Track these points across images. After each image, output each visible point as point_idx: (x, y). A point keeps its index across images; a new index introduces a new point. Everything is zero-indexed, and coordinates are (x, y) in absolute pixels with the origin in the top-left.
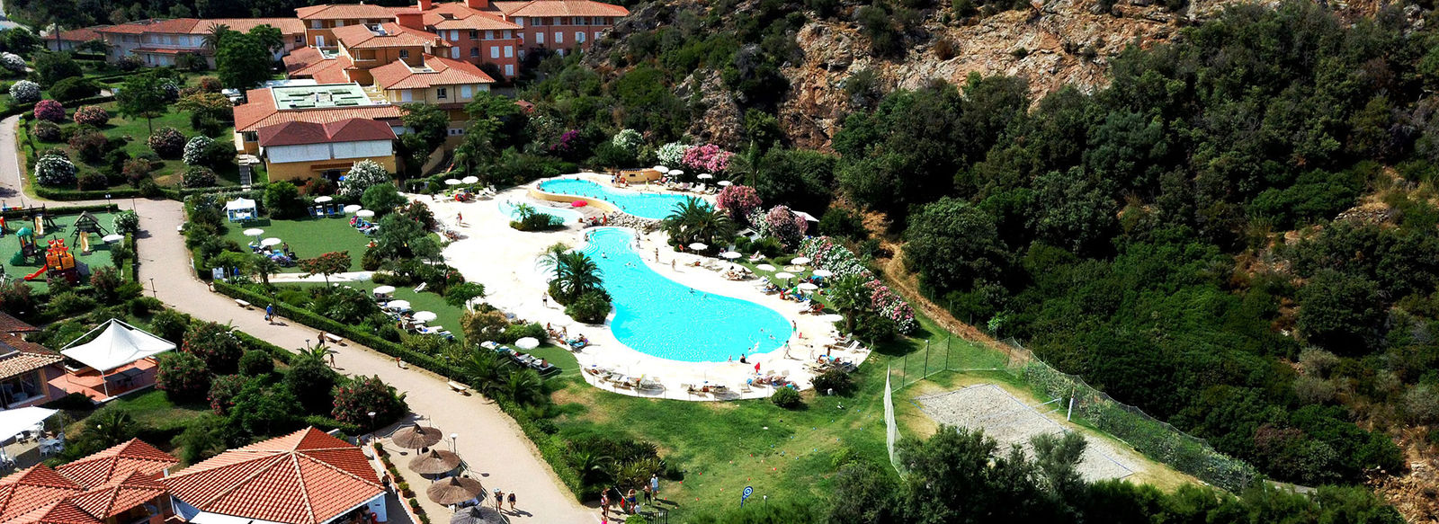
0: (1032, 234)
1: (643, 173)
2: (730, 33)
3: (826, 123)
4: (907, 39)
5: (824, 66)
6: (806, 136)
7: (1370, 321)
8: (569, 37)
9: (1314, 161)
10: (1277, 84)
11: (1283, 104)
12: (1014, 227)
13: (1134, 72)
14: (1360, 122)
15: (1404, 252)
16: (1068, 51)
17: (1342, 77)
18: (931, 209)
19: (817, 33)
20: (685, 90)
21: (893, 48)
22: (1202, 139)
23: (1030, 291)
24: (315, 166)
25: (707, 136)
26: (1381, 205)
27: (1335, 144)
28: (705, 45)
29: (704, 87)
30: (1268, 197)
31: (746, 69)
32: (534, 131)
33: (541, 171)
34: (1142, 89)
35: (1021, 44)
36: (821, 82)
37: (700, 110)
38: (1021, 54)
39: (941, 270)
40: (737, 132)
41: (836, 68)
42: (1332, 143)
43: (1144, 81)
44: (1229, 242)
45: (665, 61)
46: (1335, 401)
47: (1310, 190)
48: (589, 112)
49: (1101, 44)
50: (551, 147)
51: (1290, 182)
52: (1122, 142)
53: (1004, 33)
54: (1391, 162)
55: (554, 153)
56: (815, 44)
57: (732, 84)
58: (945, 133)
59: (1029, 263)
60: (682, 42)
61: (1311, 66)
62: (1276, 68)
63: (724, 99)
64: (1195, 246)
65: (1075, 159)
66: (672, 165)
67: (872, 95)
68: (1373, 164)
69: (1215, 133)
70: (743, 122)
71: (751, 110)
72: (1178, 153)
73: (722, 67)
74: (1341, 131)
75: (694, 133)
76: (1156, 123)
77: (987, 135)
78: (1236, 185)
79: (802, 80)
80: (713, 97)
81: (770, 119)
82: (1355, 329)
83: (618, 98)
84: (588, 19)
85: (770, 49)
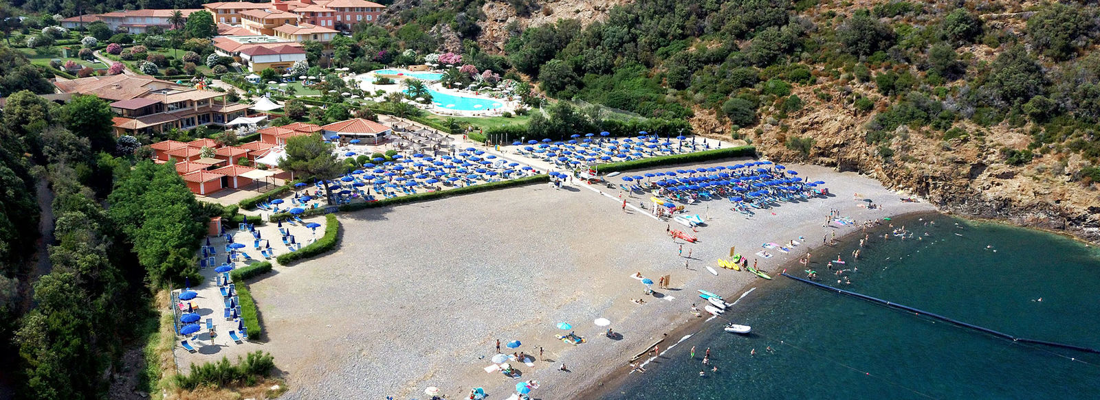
0: (585, 71)
1: (419, 67)
2: (450, 9)
3: (499, 44)
4: (531, 9)
5: (497, 21)
6: (491, 50)
7: (686, 78)
8: (353, 18)
9: (674, 37)
10: (663, 14)
11: (665, 20)
12: (579, 69)
13: (617, 13)
14: (688, 24)
15: (695, 58)
16: (595, 9)
17: (682, 10)
18: (548, 63)
19: (492, 7)
20: (433, 33)
21: (526, 13)
22: (641, 34)
23: (585, 88)
24: (273, 65)
25: (447, 51)
26: (694, 49)
27: (681, 31)
28: (439, 14)
29: (442, 32)
30: (661, 50)
31: (462, 23)
32: (364, 52)
33: (372, 67)
34: (620, 18)
35: (577, 8)
36: (495, 27)
37: (442, 40)
38: (578, 12)
39: (554, 84)
40: (460, 49)
41: (502, 21)
42: (680, 31)
43: (621, 15)
44: (648, 65)
45: (420, 21)
46: (677, 102)
47: (674, 45)
48: (387, 44)
49: (607, 6)
50: (374, 58)
51: (668, 45)
52: (614, 36)
53: (570, 4)
54: (698, 37)
55: (375, 60)
56: (491, 12)
57: (456, 29)
58: (551, 39)
59: (584, 80)
60: (427, 14)
61: (675, 8)
62: (663, 9)
63: (453, 36)
64: (637, 66)
65: (599, 44)
66: (433, 62)
67: (518, 32)
68: (692, 37)
69: (644, 31)
70: (462, 45)
71: (465, 40)
72: (634, 39)
73: (450, 22)
74: (683, 28)
75: (440, 50)
76: (626, 29)
77: (568, 40)
78: (653, 47)
79: (487, 27)
80: (447, 35)
81: (474, 42)
82: (682, 81)
83: (400, 38)
84: (363, 9)
85: (472, 14)
